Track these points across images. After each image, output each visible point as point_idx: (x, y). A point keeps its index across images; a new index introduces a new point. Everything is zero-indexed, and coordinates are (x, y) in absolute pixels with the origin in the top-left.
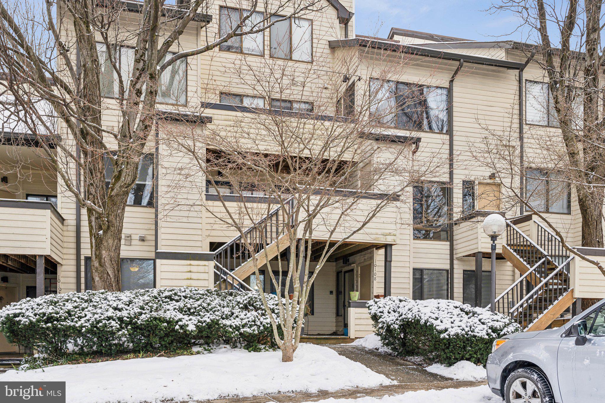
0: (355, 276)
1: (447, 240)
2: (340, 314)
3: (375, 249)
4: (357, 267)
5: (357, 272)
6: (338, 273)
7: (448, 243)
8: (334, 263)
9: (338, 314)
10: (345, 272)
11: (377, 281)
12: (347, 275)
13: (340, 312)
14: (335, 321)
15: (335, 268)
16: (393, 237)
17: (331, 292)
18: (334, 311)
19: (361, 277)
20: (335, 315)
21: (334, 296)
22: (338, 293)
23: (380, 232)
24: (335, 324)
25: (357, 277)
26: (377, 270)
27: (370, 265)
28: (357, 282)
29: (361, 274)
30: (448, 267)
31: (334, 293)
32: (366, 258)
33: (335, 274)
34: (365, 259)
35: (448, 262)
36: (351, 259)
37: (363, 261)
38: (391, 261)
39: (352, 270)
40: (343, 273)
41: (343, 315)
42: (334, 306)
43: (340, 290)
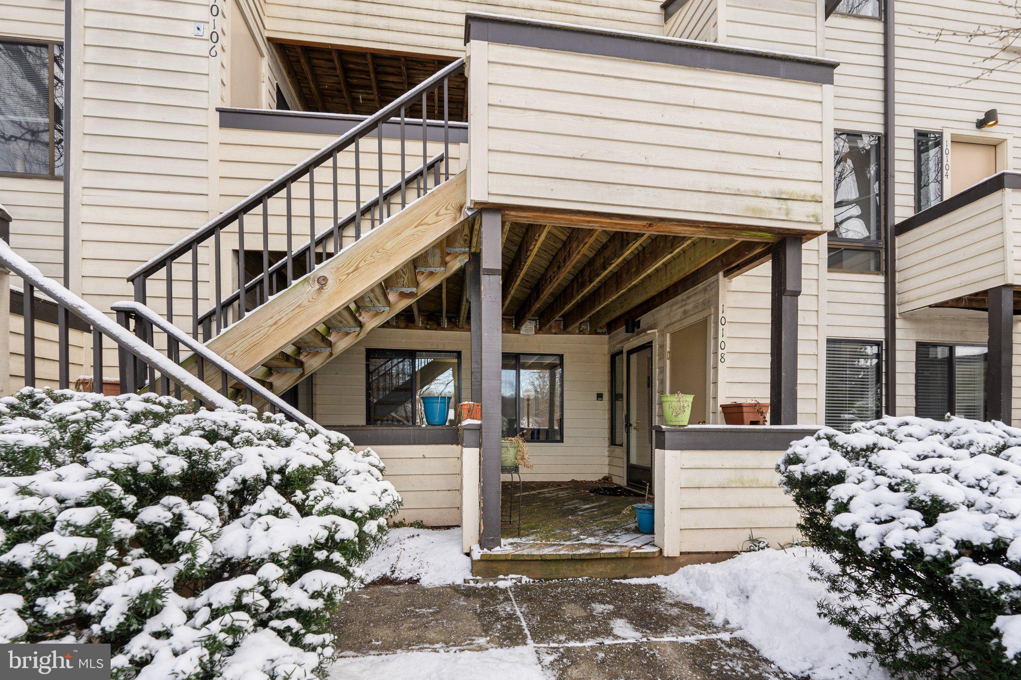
0: (656, 358)
1: (878, 270)
2: (618, 441)
3: (721, 274)
4: (662, 335)
5: (662, 347)
6: (614, 357)
7: (881, 279)
8: (607, 337)
9: (613, 442)
10: (630, 352)
11: (727, 364)
12: (634, 357)
13: (617, 435)
14: (607, 454)
15: (606, 347)
16: (811, 208)
17: (600, 396)
18: (606, 433)
19: (672, 359)
20: (606, 443)
21: (605, 403)
22: (615, 397)
23: (766, 187)
24: (606, 461)
25: (662, 357)
26: (726, 334)
27: (705, 322)
28: (662, 370)
29: (671, 352)
30: (879, 334)
31: (606, 396)
32: (688, 307)
33: (607, 359)
34: (685, 312)
35: (881, 322)
36: (645, 320)
37: (678, 317)
38: (797, 293)
39: (649, 345)
40: (625, 355)
41: (625, 445)
42: (606, 424)
43: (618, 391)
